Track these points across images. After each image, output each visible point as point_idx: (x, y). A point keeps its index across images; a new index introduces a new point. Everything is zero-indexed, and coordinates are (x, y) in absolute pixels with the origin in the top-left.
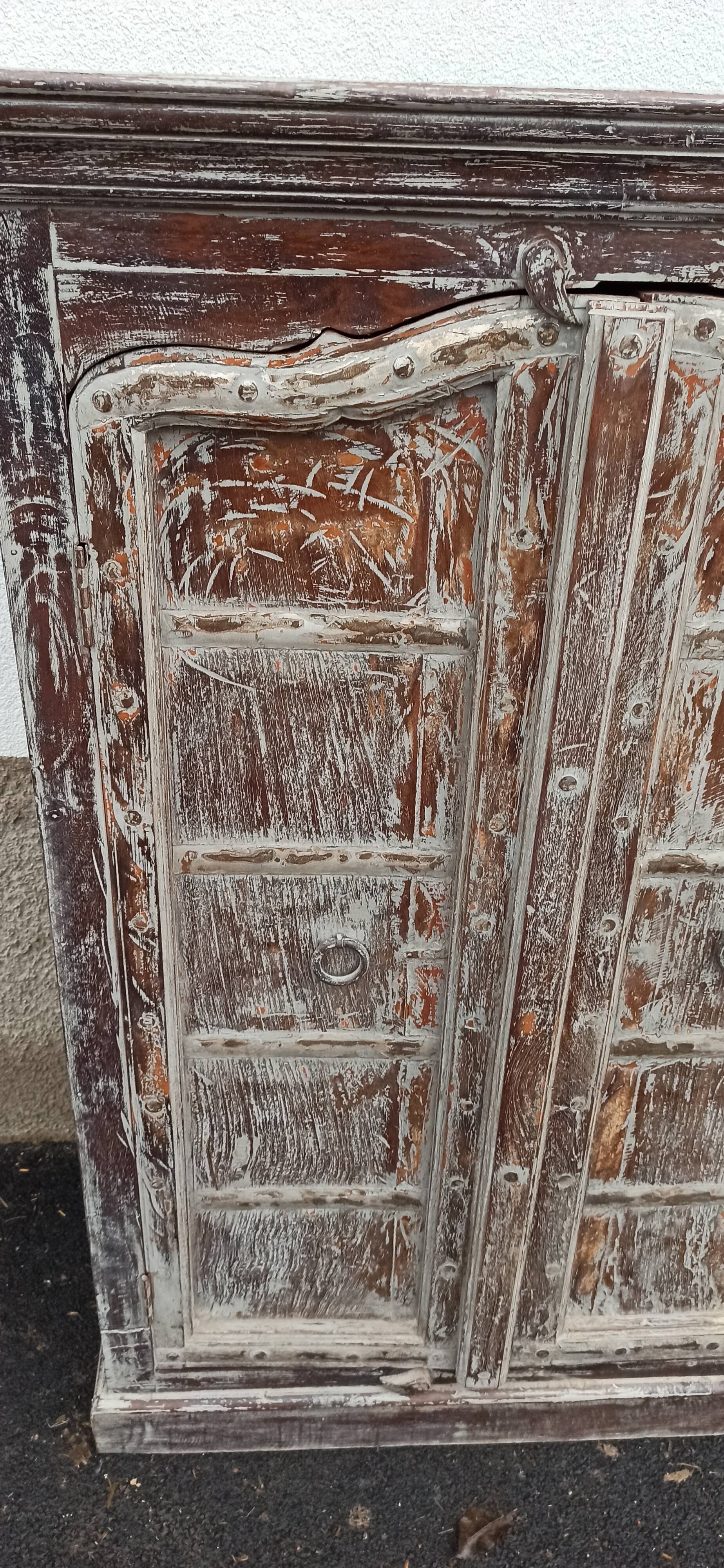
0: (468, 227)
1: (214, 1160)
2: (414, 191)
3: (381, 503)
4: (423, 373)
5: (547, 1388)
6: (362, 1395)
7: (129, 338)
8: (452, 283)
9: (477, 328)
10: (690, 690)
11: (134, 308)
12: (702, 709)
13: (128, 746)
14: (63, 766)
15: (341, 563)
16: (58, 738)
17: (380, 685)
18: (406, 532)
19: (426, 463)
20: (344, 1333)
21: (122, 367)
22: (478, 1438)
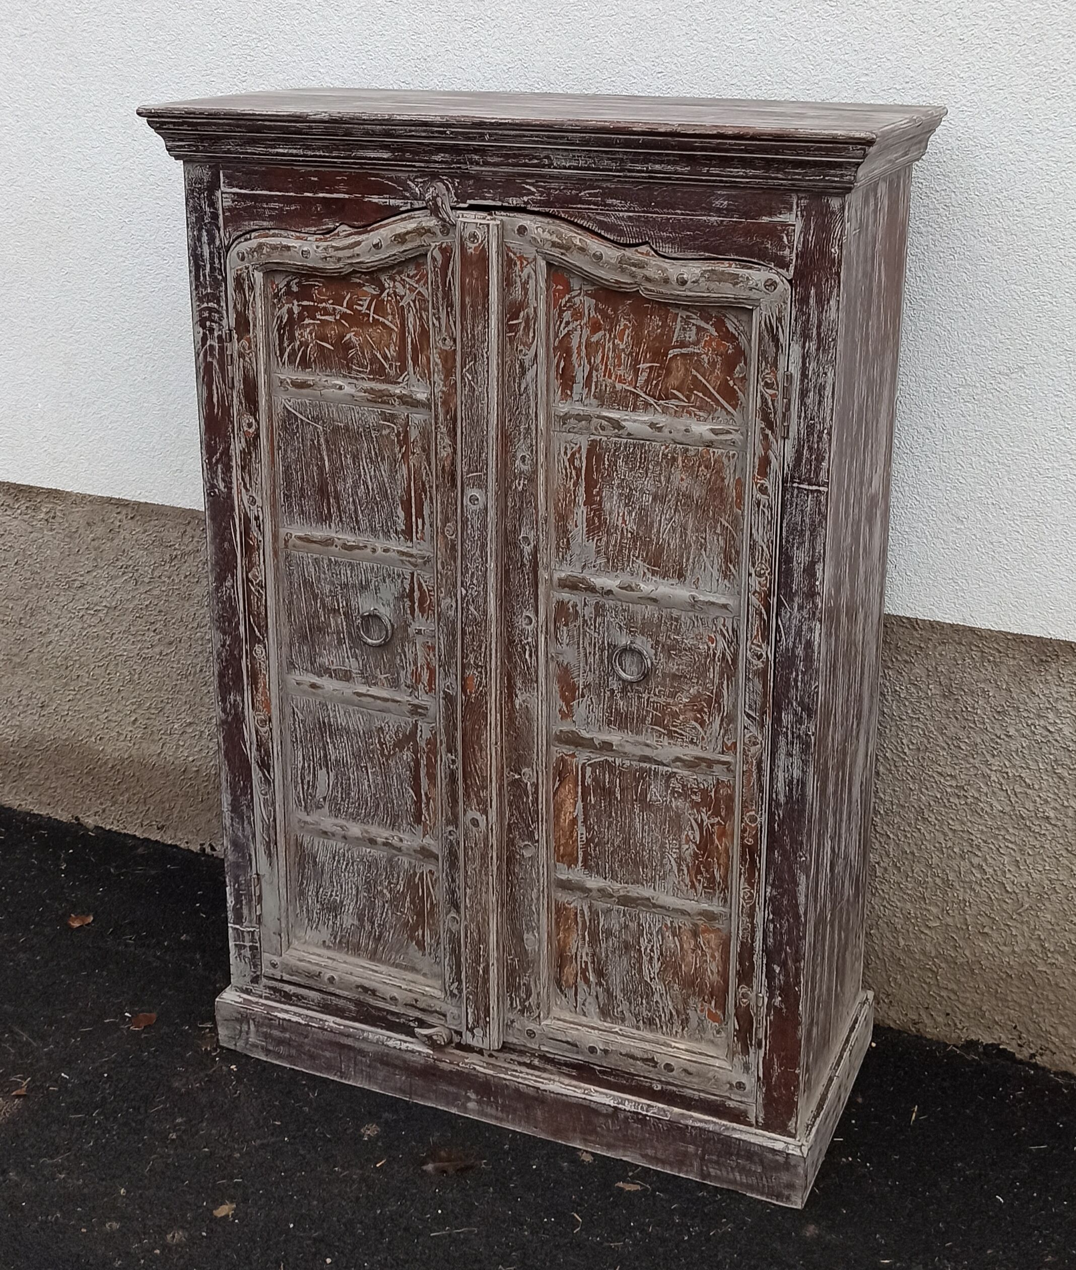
0: (403, 176)
1: (306, 787)
2: (370, 159)
3: (381, 319)
4: (387, 247)
7: (253, 225)
8: (398, 202)
9: (411, 225)
10: (566, 453)
11: (255, 211)
12: (575, 468)
13: (250, 453)
14: (217, 461)
15: (363, 353)
16: (215, 443)
17: (388, 431)
18: (394, 337)
19: (402, 297)
20: (390, 975)
21: (250, 239)
22: (486, 1115)
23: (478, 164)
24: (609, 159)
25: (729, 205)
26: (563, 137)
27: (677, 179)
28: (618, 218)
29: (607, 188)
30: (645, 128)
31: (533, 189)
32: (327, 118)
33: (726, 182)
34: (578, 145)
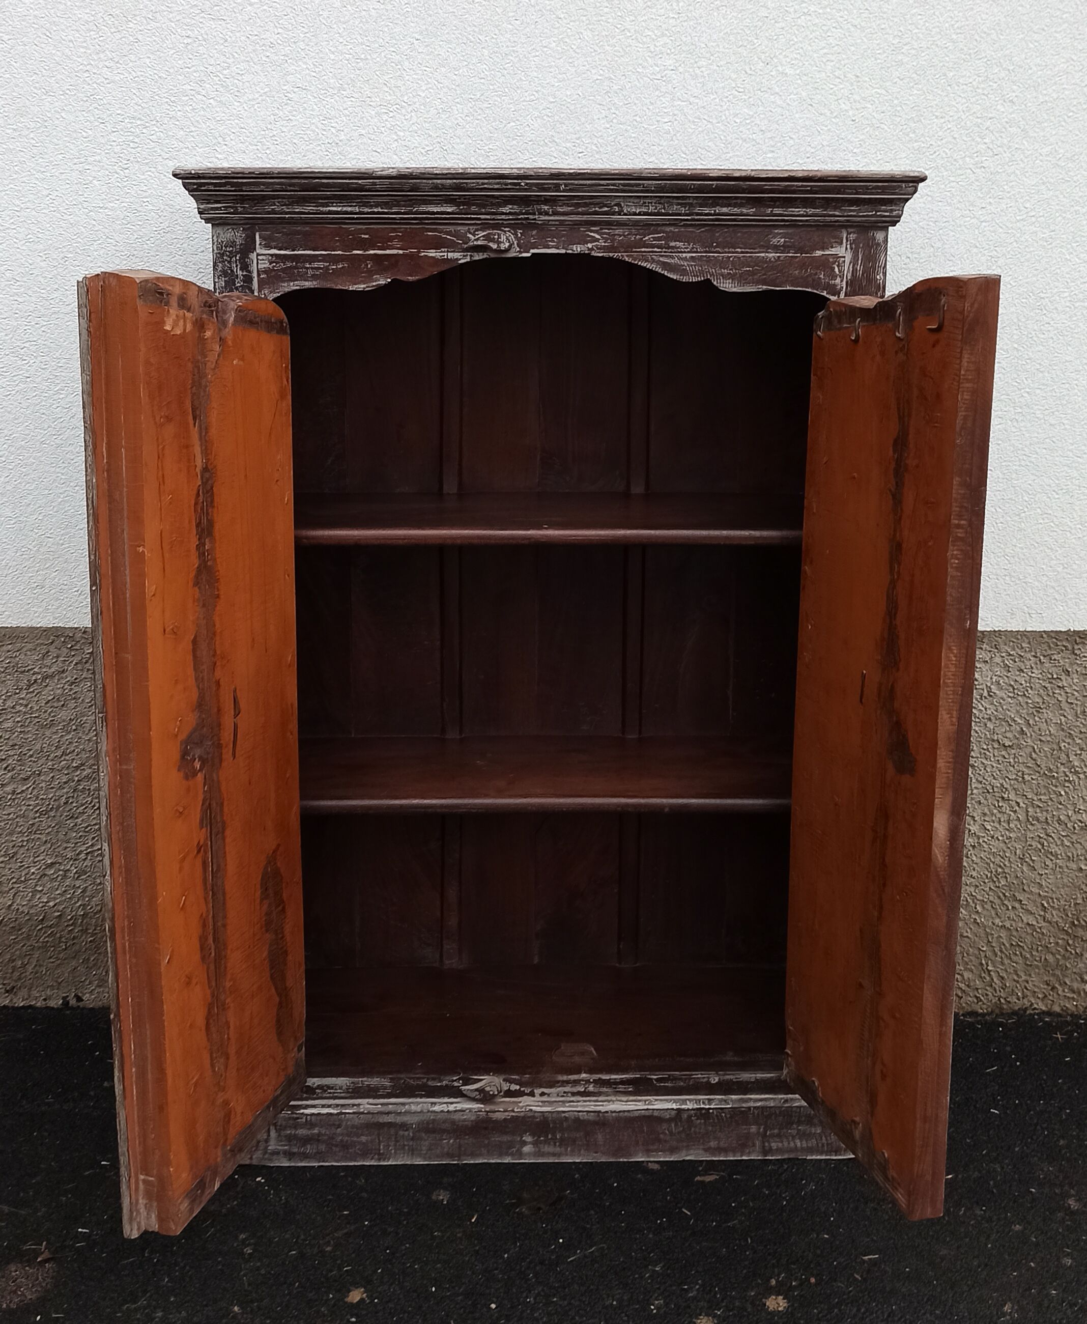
0: (462, 229)
2: (433, 213)
5: (595, 1101)
6: (446, 1103)
7: (292, 286)
8: (456, 255)
11: (296, 271)
22: (543, 1155)
23: (547, 214)
24: (678, 204)
25: (785, 242)
26: (640, 185)
27: (742, 220)
28: (680, 258)
29: (671, 231)
30: (720, 174)
31: (598, 236)
32: (394, 174)
33: (787, 221)
34: (652, 192)
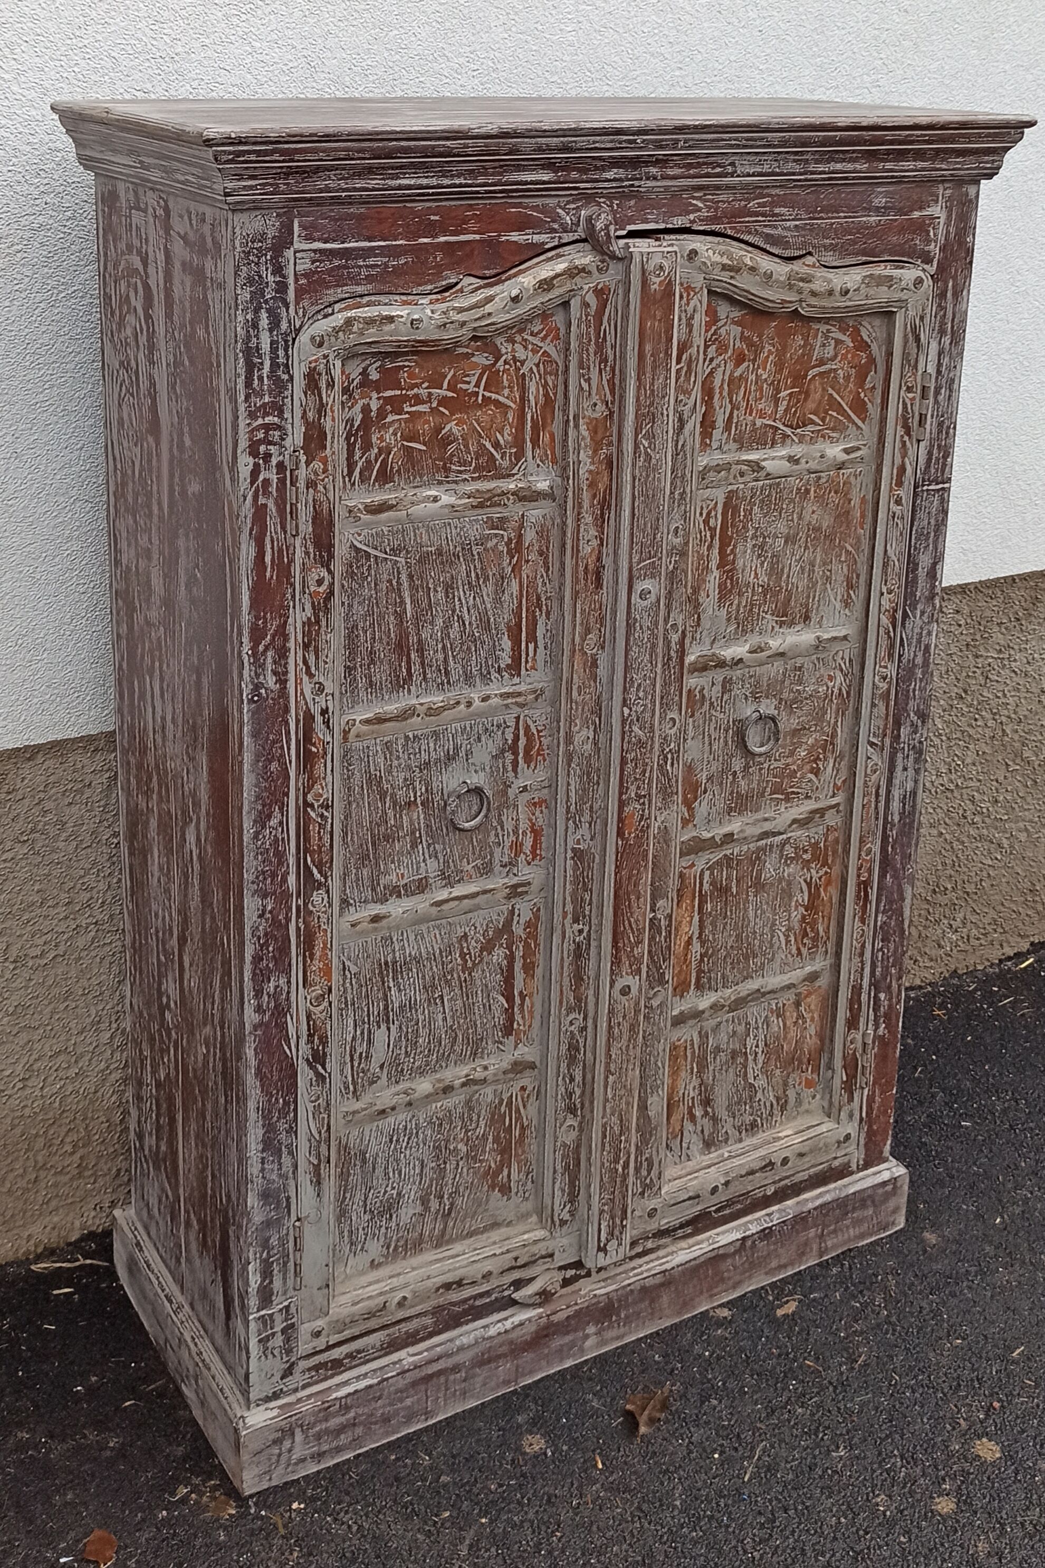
0: (552, 202)
1: (356, 1064)
2: (526, 183)
3: (494, 396)
4: (528, 298)
5: (658, 1259)
6: (499, 1321)
7: (340, 292)
8: (543, 238)
9: (561, 266)
10: (701, 514)
11: (345, 272)
12: (710, 529)
13: (318, 622)
14: (267, 648)
15: (466, 446)
16: (265, 622)
17: (495, 541)
18: (510, 416)
19: (523, 363)
20: (476, 1249)
21: (333, 314)
22: (606, 1343)
23: (655, 178)
24: (794, 161)
25: (886, 202)
26: (762, 139)
27: (854, 178)
28: (785, 228)
29: (777, 195)
31: (701, 205)
32: (494, 132)
33: (894, 177)
34: (775, 146)
